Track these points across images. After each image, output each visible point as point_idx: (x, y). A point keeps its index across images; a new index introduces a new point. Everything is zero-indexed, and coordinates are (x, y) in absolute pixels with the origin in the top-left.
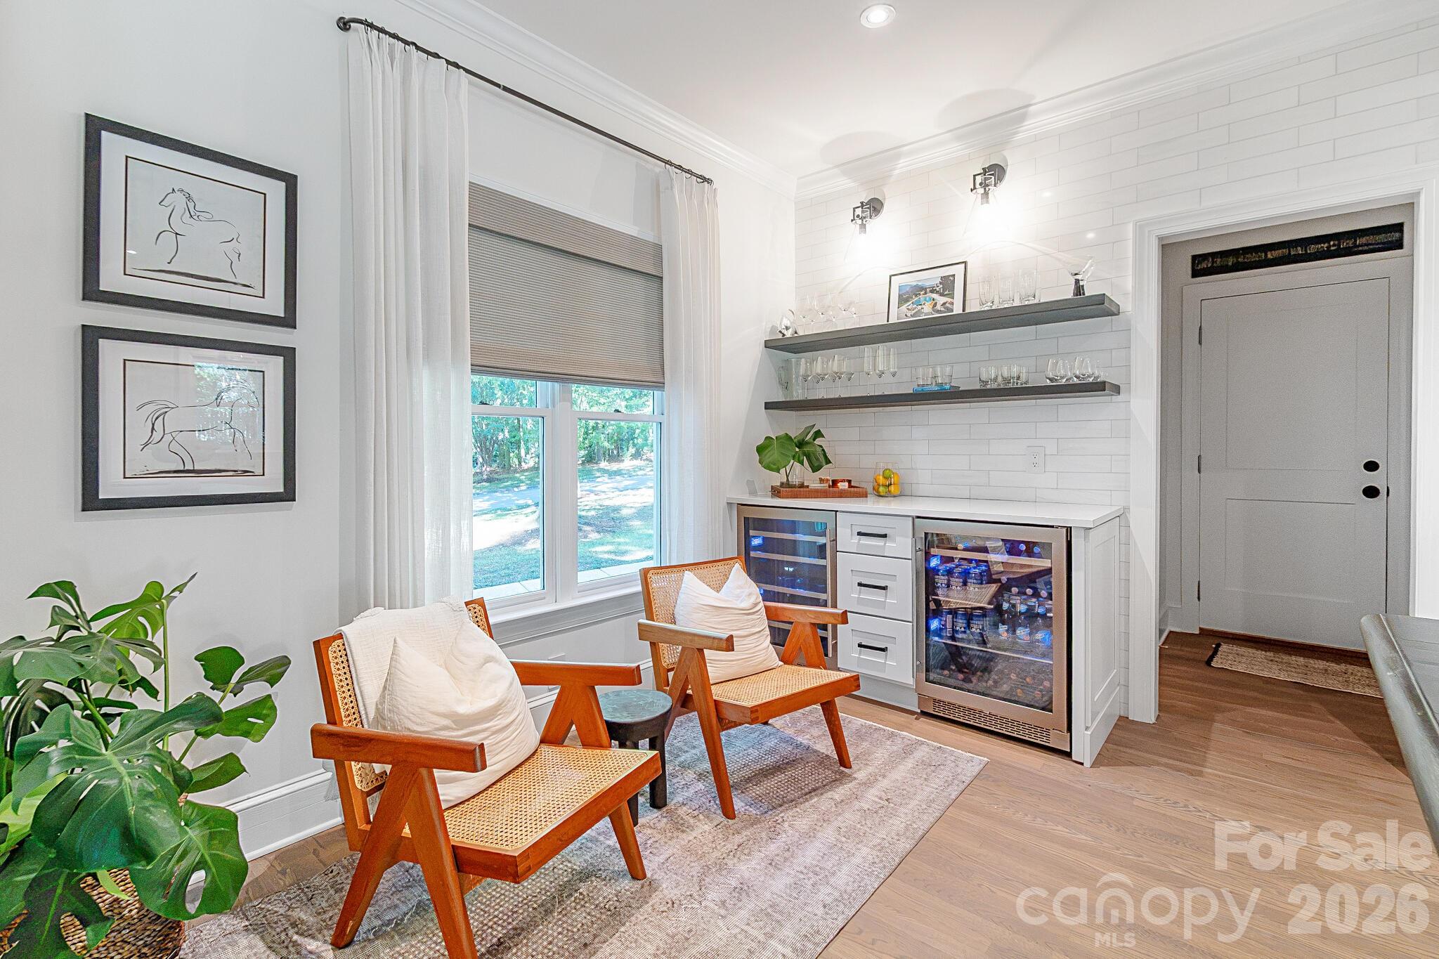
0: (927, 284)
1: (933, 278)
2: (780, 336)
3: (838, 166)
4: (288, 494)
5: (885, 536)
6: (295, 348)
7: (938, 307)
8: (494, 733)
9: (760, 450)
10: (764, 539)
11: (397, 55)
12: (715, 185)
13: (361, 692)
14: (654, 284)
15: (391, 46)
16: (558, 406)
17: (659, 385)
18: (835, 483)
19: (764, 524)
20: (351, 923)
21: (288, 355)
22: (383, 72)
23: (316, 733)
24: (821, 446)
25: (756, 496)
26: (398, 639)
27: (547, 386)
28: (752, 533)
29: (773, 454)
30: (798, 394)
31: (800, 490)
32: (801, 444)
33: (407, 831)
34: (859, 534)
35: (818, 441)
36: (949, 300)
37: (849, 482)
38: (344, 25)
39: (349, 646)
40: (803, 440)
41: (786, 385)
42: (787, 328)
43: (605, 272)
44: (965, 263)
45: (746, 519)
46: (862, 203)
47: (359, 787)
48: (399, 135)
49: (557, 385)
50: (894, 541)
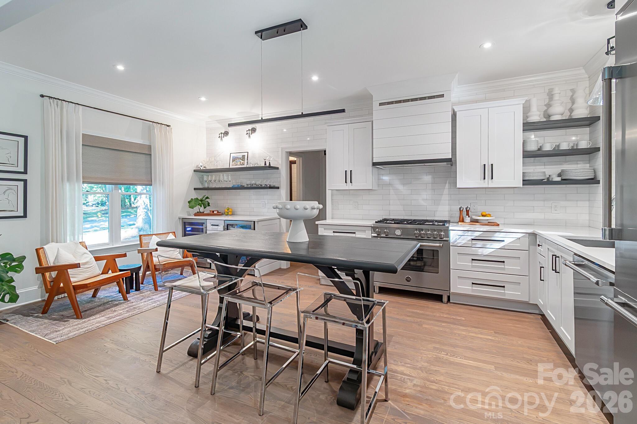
0: (239, 157)
1: (240, 155)
2: (200, 169)
3: (216, 121)
4: (25, 216)
5: (218, 225)
6: (26, 180)
7: (241, 163)
8: (86, 268)
9: (189, 202)
10: (192, 228)
11: (59, 104)
12: (171, 127)
13: (49, 260)
14: (149, 156)
15: (57, 102)
16: (114, 191)
17: (151, 185)
18: (213, 212)
19: (191, 224)
20: (47, 308)
21: (25, 181)
22: (55, 109)
23: (36, 269)
24: (207, 201)
25: (191, 216)
26: (59, 249)
27: (110, 186)
28: (187, 226)
29: (193, 203)
30: (206, 185)
31: (202, 214)
32: (201, 200)
33: (62, 285)
34: (212, 225)
35: (207, 200)
36: (244, 162)
37: (218, 211)
38: (42, 96)
39: (45, 250)
40: (202, 199)
41: (202, 183)
42: (201, 166)
43: (131, 154)
44: (248, 152)
45: (184, 223)
46: (221, 133)
47: (48, 280)
48: (59, 126)
49: (113, 186)
50: (220, 227)
